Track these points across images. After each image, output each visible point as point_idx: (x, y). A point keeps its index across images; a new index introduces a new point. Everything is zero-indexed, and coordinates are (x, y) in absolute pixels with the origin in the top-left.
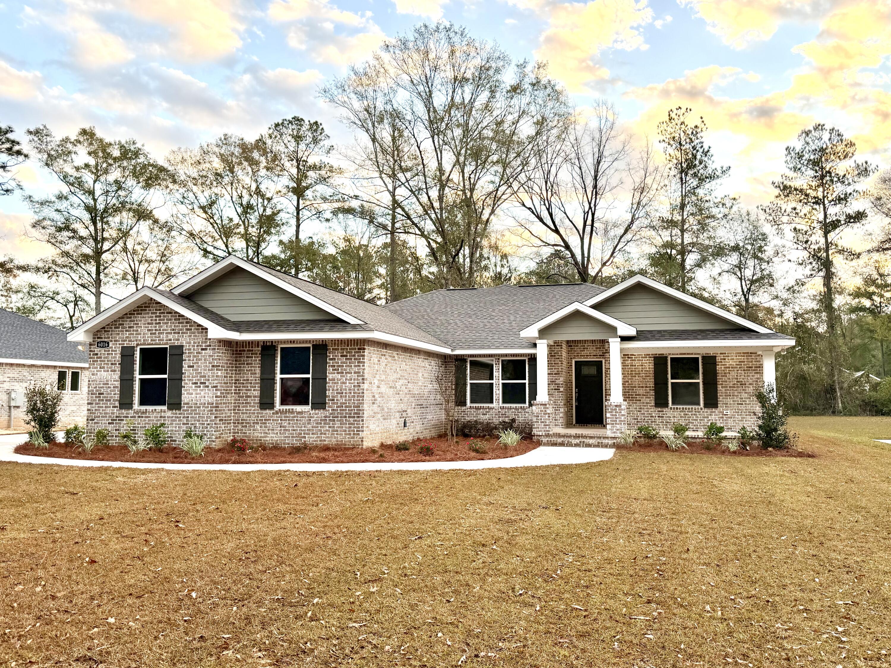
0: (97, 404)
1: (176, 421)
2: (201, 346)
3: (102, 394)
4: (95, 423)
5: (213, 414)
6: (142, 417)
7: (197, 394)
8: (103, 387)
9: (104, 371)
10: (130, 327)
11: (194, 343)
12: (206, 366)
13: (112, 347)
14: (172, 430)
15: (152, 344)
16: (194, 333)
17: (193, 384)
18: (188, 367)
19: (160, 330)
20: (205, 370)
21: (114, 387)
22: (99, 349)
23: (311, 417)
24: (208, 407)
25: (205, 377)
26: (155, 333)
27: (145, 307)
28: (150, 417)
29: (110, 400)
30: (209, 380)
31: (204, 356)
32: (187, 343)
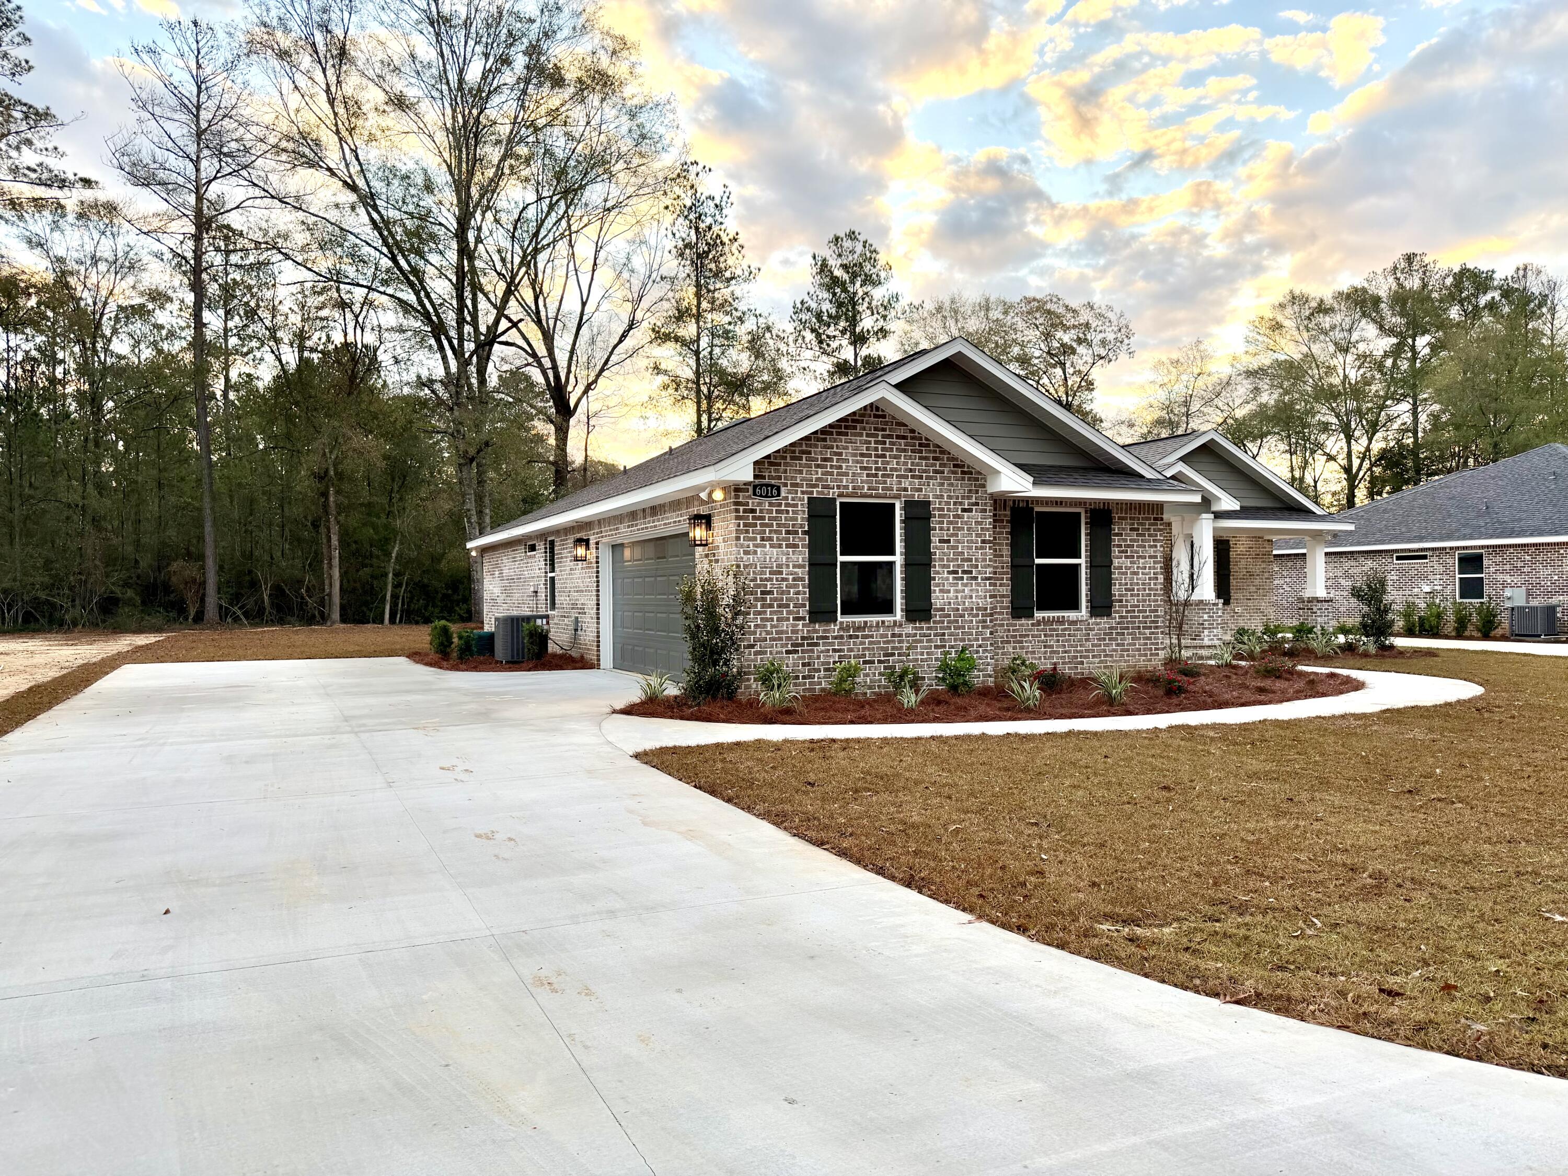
0: (760, 613)
1: (921, 641)
2: (961, 503)
3: (771, 592)
4: (756, 653)
5: (987, 627)
6: (857, 637)
7: (957, 591)
8: (771, 579)
9: (772, 546)
10: (825, 460)
11: (950, 497)
12: (972, 541)
13: (786, 498)
14: (917, 660)
15: (871, 496)
16: (949, 479)
17: (949, 572)
18: (940, 541)
19: (885, 469)
20: (970, 548)
21: (794, 580)
22: (757, 500)
23: (1091, 630)
24: (977, 615)
25: (971, 560)
26: (876, 475)
27: (853, 421)
28: (872, 636)
29: (788, 606)
30: (977, 566)
31: (966, 523)
32: (936, 497)
